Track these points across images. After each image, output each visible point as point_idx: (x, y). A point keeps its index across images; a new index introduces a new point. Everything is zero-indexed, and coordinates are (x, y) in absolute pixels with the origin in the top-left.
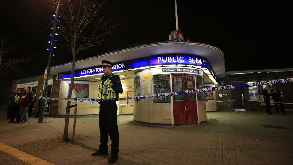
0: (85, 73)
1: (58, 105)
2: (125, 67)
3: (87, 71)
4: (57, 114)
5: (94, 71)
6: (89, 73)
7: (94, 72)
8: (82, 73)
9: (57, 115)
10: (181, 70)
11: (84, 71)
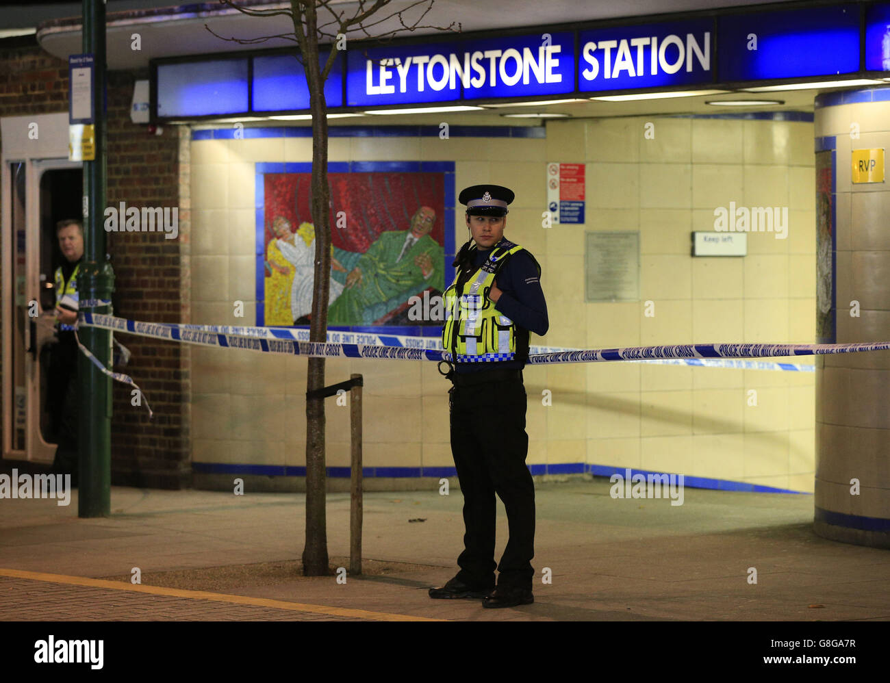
0: (394, 81)
1: (178, 376)
2: (705, 64)
3: (414, 68)
4: (178, 457)
5: (474, 74)
6: (437, 86)
7: (478, 84)
8: (376, 82)
9: (184, 469)
11: (393, 69)
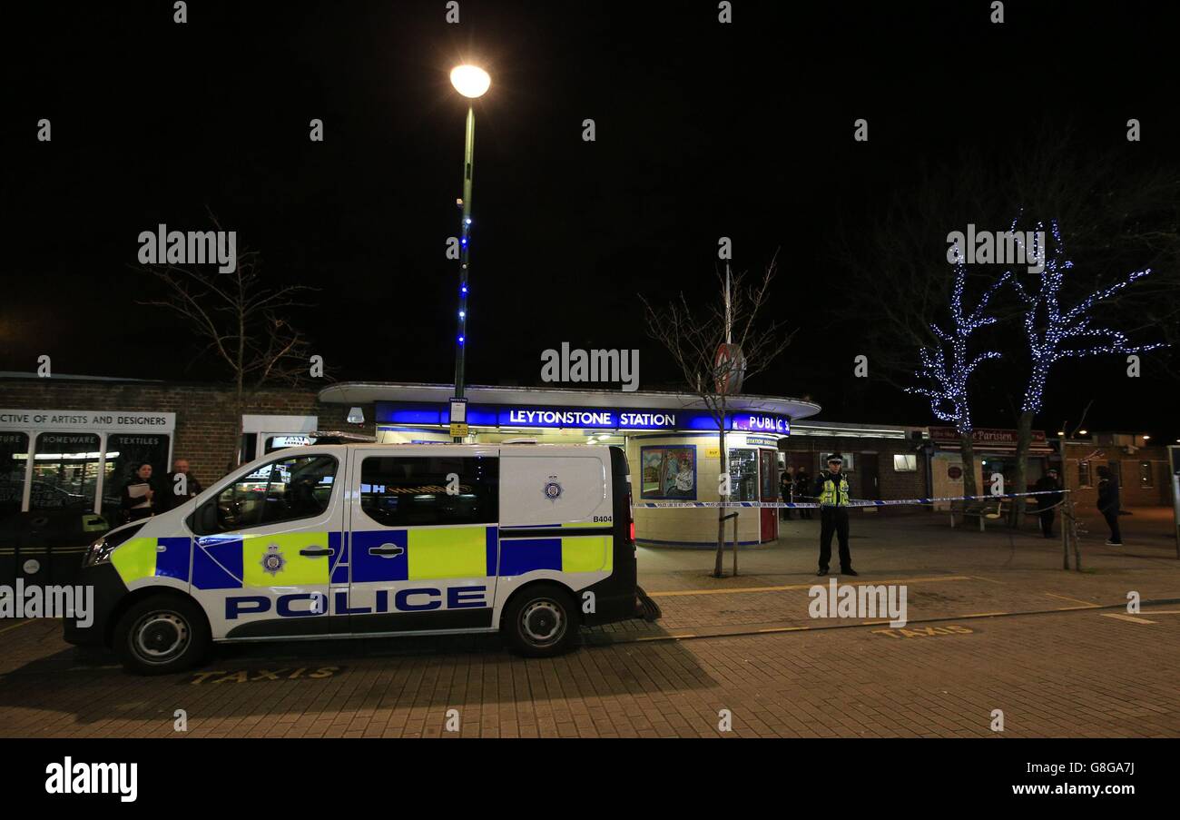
0: (527, 418)
2: (673, 423)
3: (536, 415)
5: (568, 419)
6: (549, 422)
7: (569, 422)
8: (515, 417)
10: (762, 441)
11: (525, 414)
